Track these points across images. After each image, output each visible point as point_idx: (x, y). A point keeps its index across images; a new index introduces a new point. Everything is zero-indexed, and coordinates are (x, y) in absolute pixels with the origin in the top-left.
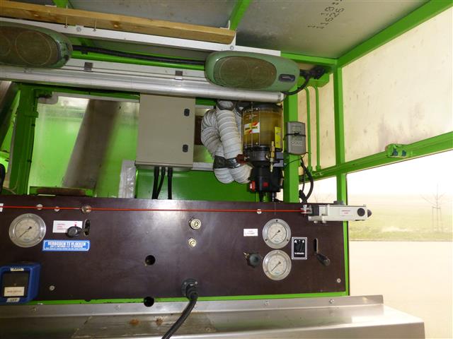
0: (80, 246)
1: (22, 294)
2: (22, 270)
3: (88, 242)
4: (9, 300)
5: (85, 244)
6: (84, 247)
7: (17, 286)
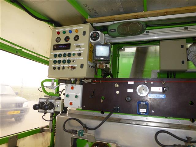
0: (162, 96)
1: (145, 112)
2: (145, 103)
3: (165, 95)
4: (141, 113)
5: (164, 96)
6: (163, 97)
7: (143, 109)
